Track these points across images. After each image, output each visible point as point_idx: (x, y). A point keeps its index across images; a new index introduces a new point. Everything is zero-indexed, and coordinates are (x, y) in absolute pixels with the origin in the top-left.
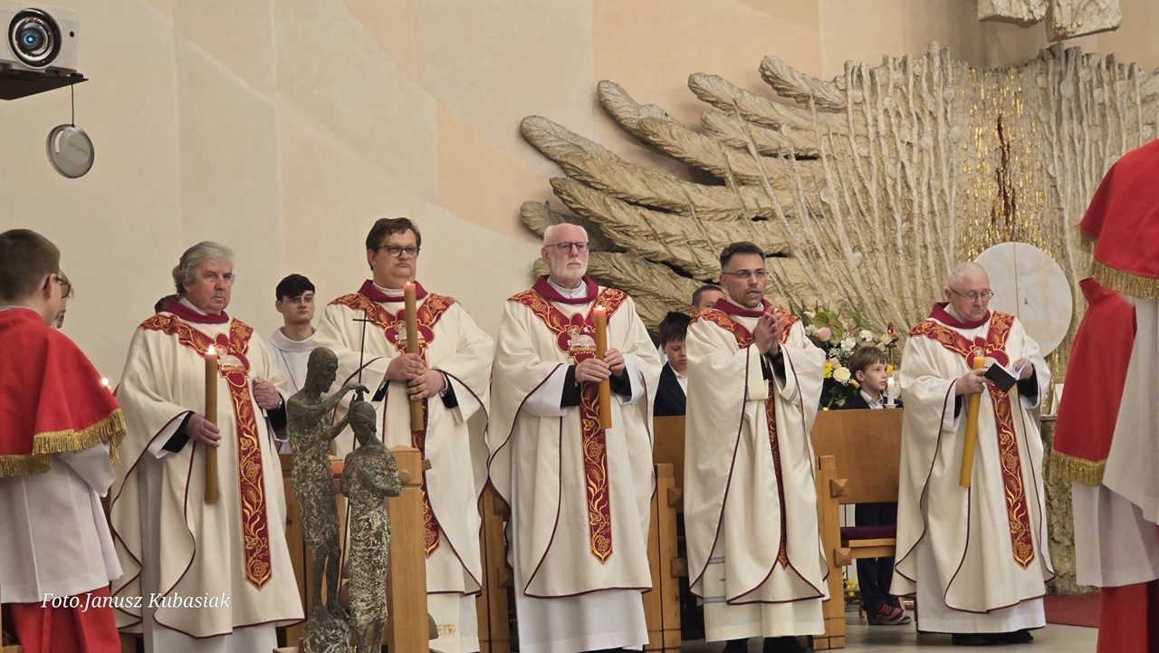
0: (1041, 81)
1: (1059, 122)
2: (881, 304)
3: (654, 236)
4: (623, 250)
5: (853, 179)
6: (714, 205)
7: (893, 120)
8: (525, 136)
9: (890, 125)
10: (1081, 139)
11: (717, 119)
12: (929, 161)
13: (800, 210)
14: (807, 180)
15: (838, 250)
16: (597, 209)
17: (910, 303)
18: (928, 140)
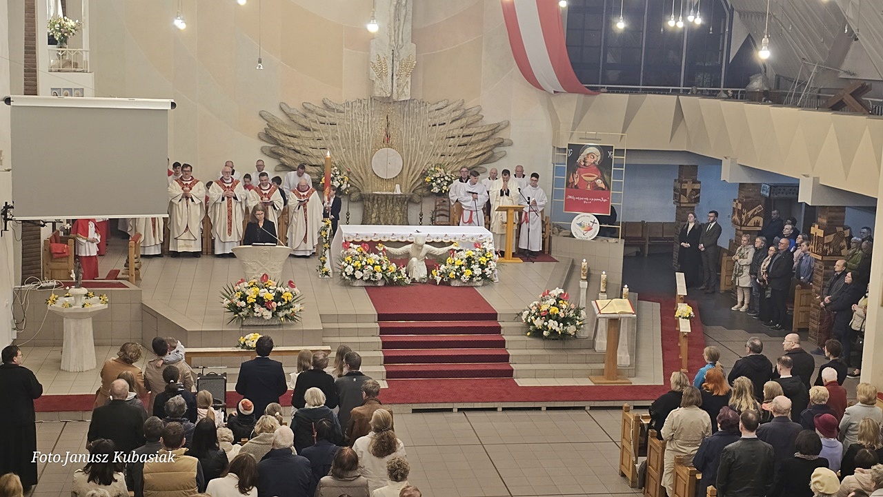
0: (399, 106)
1: (403, 118)
2: (350, 162)
3: (290, 143)
4: (282, 146)
5: (345, 130)
6: (306, 136)
7: (357, 115)
8: (260, 115)
9: (355, 116)
10: (409, 122)
11: (309, 115)
12: (366, 126)
13: (330, 138)
14: (332, 130)
15: (340, 148)
16: (276, 137)
17: (358, 162)
18: (366, 121)
